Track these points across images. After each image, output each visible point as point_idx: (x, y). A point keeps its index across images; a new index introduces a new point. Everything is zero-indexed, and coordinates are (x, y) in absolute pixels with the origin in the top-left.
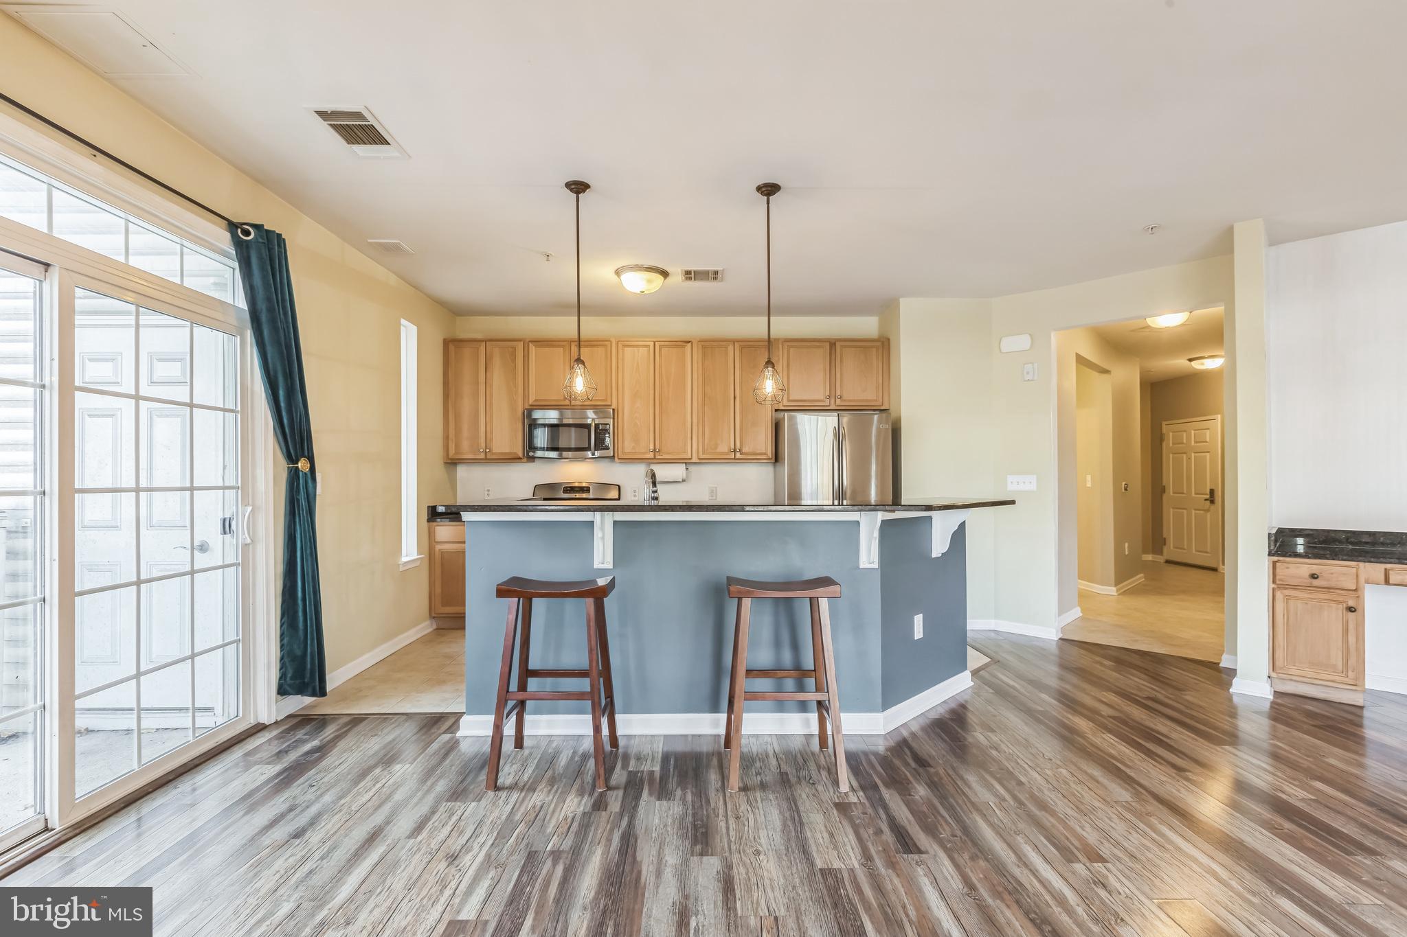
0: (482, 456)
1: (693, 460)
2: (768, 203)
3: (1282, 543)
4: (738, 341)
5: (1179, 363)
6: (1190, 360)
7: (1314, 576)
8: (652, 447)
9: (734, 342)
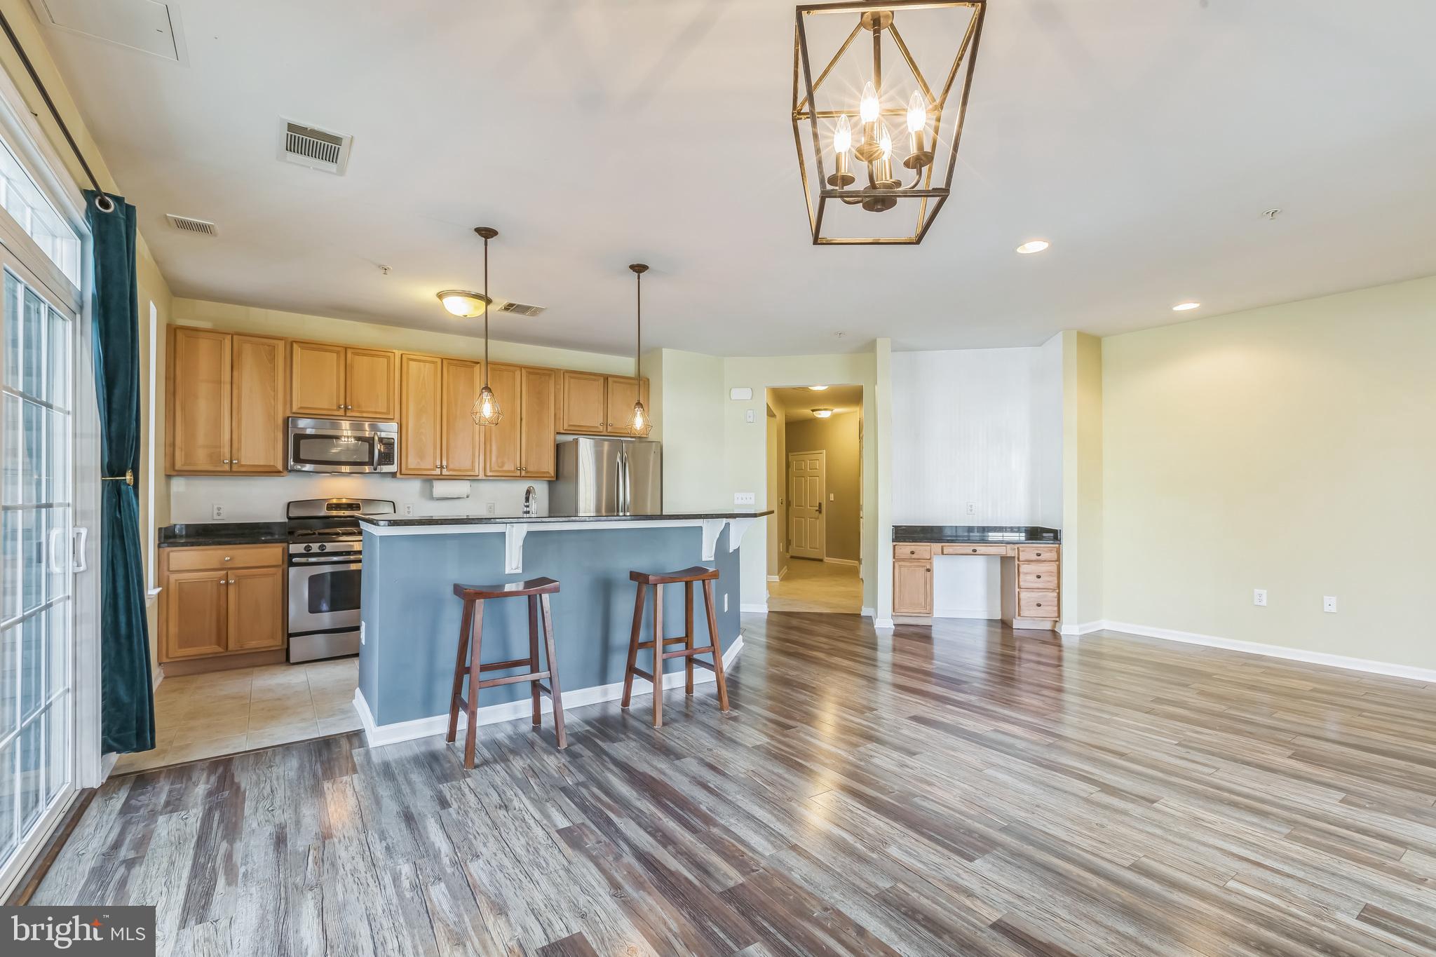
0: (227, 468)
1: (480, 478)
2: (639, 278)
3: (903, 534)
4: (525, 367)
5: (806, 412)
6: (813, 411)
7: (912, 553)
8: (438, 463)
9: (521, 367)
